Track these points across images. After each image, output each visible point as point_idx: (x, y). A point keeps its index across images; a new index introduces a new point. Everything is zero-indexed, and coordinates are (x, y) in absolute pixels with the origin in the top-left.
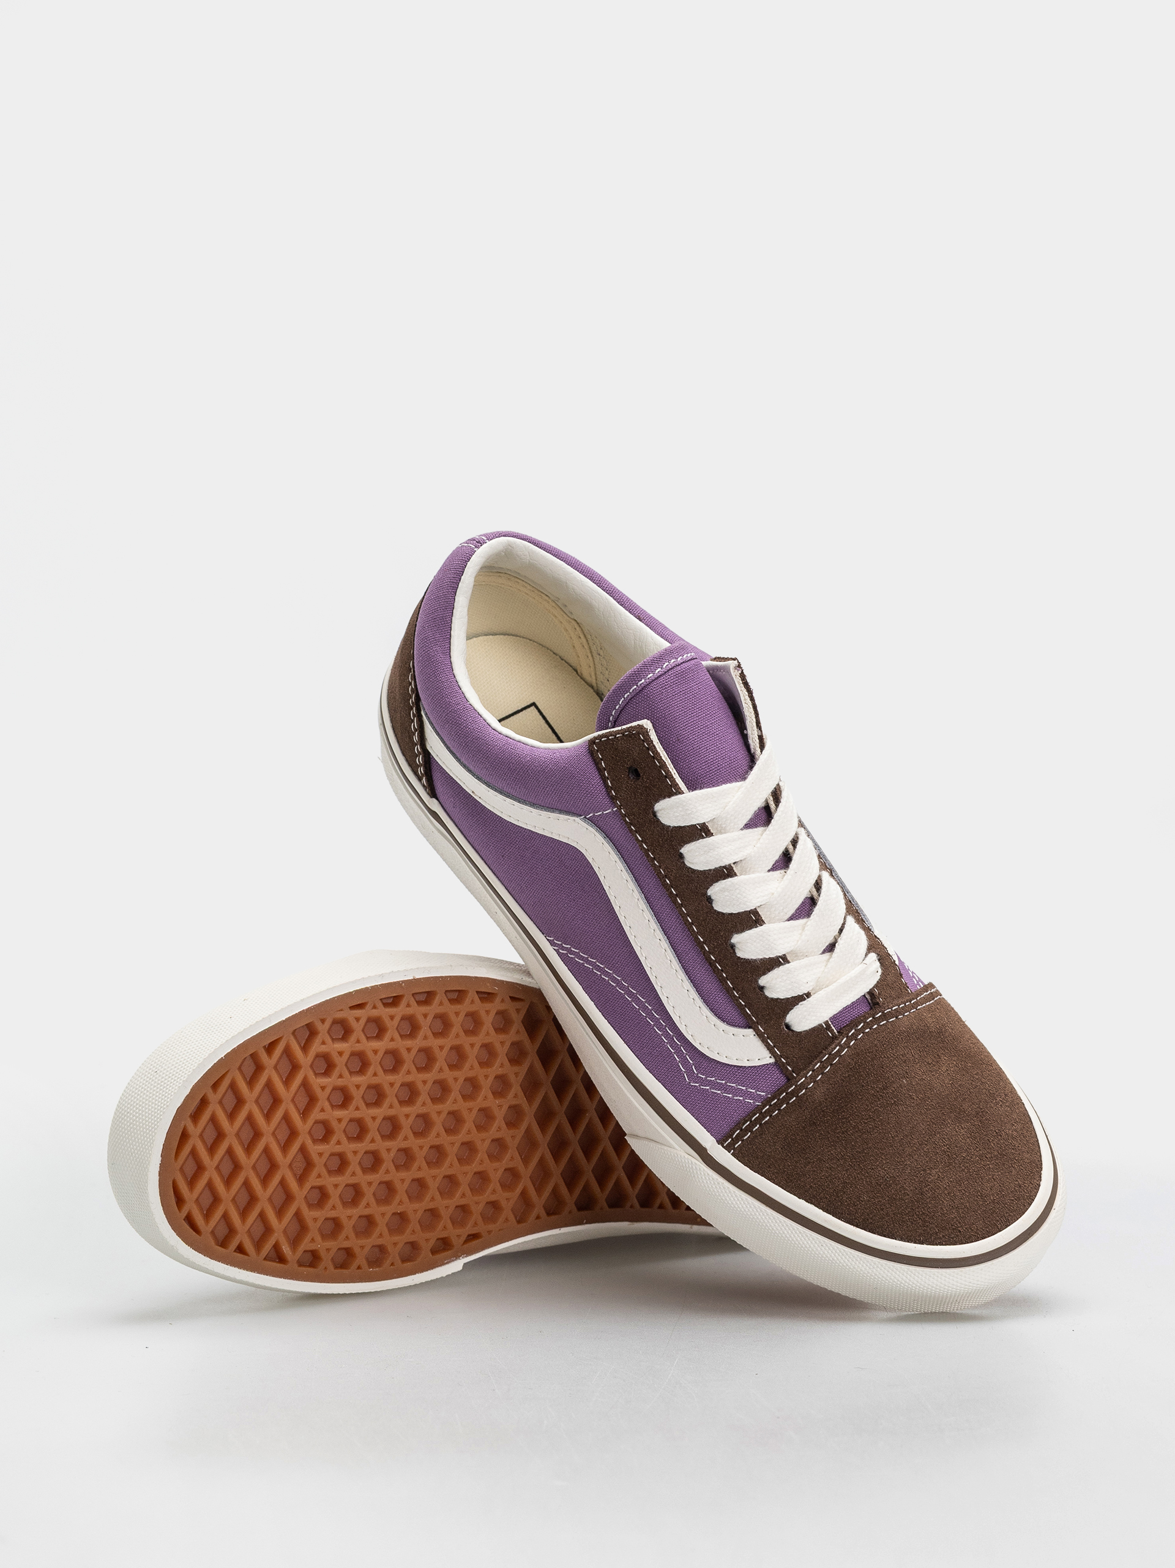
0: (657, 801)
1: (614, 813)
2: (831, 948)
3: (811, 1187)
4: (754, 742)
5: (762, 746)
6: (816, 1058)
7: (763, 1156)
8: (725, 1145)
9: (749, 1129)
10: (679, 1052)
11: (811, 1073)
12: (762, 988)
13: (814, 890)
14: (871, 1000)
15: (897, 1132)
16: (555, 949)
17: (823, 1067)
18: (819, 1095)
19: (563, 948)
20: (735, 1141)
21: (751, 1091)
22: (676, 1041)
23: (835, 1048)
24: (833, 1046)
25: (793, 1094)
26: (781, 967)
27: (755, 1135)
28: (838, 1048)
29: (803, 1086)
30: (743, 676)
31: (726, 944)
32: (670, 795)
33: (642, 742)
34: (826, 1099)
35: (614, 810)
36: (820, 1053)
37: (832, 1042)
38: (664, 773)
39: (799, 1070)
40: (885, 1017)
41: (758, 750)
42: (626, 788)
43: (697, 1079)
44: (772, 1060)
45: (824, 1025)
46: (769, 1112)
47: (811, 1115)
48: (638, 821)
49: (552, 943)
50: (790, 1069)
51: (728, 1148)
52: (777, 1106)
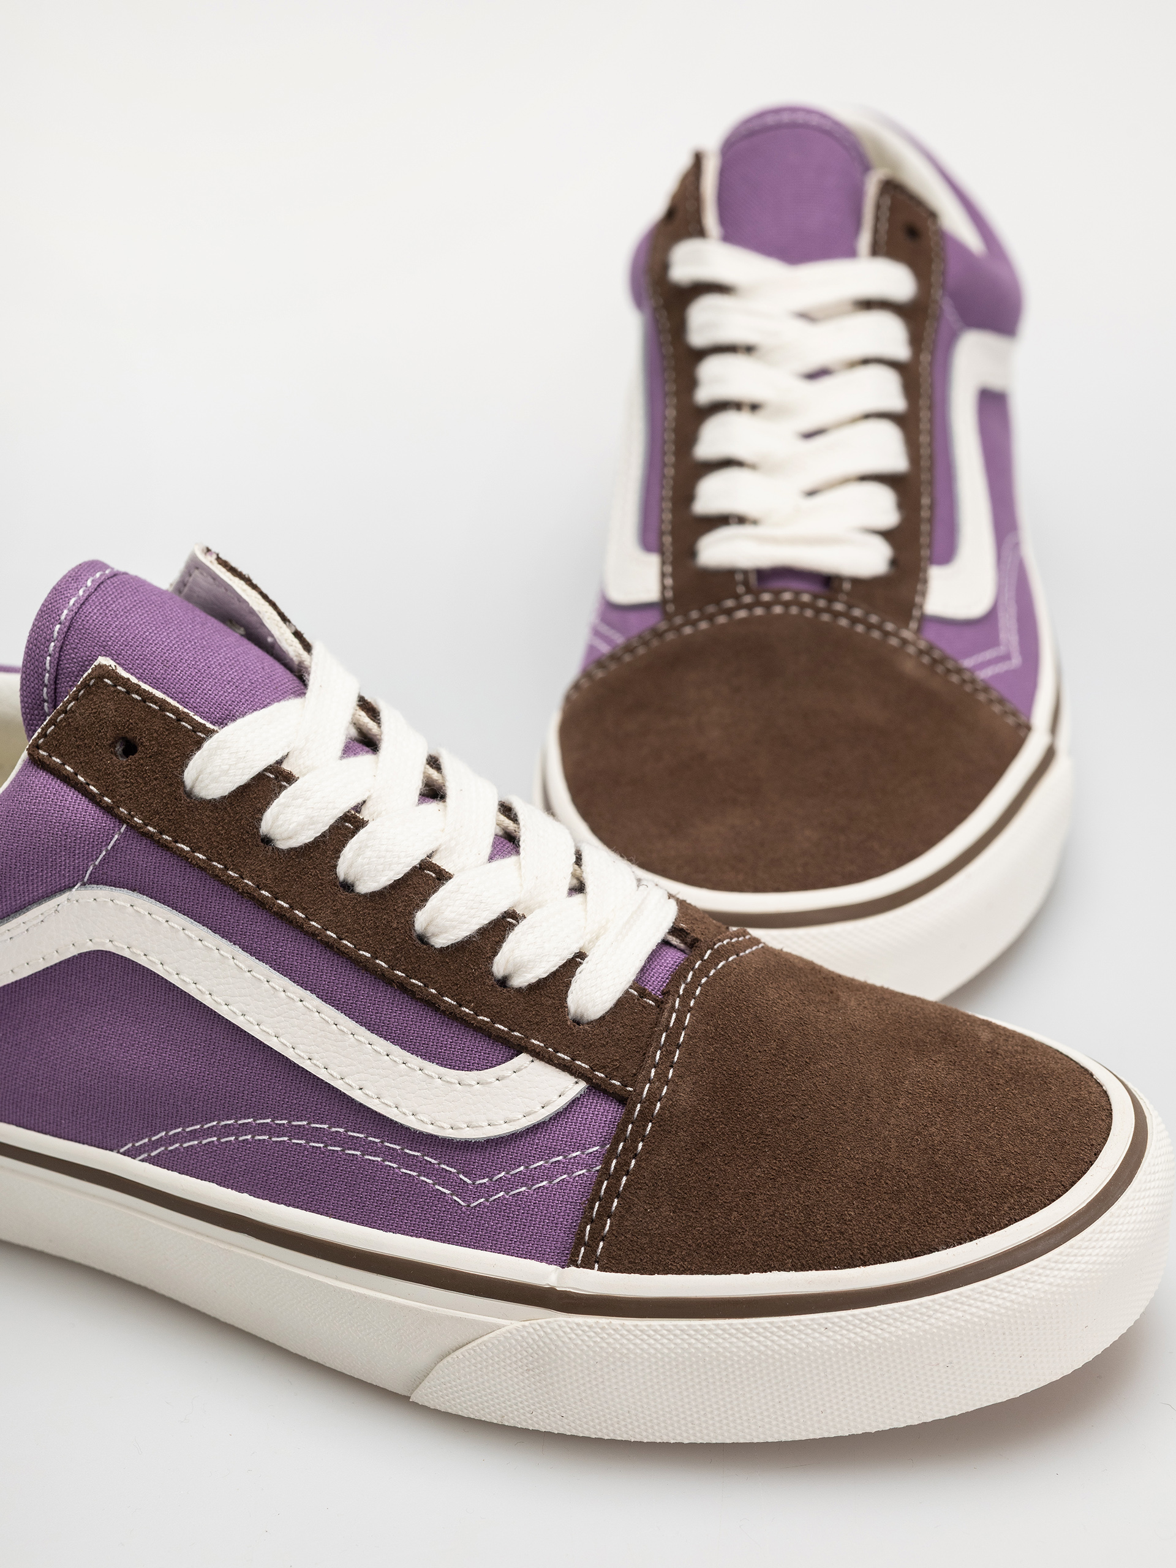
0: (183, 765)
1: (123, 836)
2: (579, 888)
3: (755, 1244)
4: (292, 648)
5: (307, 647)
6: (649, 1045)
7: (651, 1242)
8: (579, 1262)
9: (605, 1213)
10: (425, 1169)
11: (653, 1071)
12: (503, 982)
13: (503, 818)
14: (683, 941)
15: (840, 1099)
16: (142, 1160)
17: (668, 1054)
18: (685, 1098)
19: (155, 1145)
20: (591, 1248)
21: (574, 1154)
22: (411, 1152)
23: (670, 1017)
24: (666, 1014)
25: (645, 1117)
26: (516, 928)
27: (619, 1218)
28: (674, 1015)
29: (653, 1097)
30: (224, 564)
31: (411, 938)
32: (199, 744)
33: (112, 689)
34: (702, 1099)
35: (122, 830)
36: (654, 1036)
37: (662, 1010)
38: (171, 715)
39: (632, 1079)
40: (719, 955)
41: (304, 654)
42: (123, 777)
43: (479, 1191)
44: (582, 1085)
45: (632, 991)
46: (622, 1168)
47: (692, 1134)
48: (169, 820)
49: (132, 1154)
50: (618, 1083)
51: (587, 1264)
52: (630, 1151)
